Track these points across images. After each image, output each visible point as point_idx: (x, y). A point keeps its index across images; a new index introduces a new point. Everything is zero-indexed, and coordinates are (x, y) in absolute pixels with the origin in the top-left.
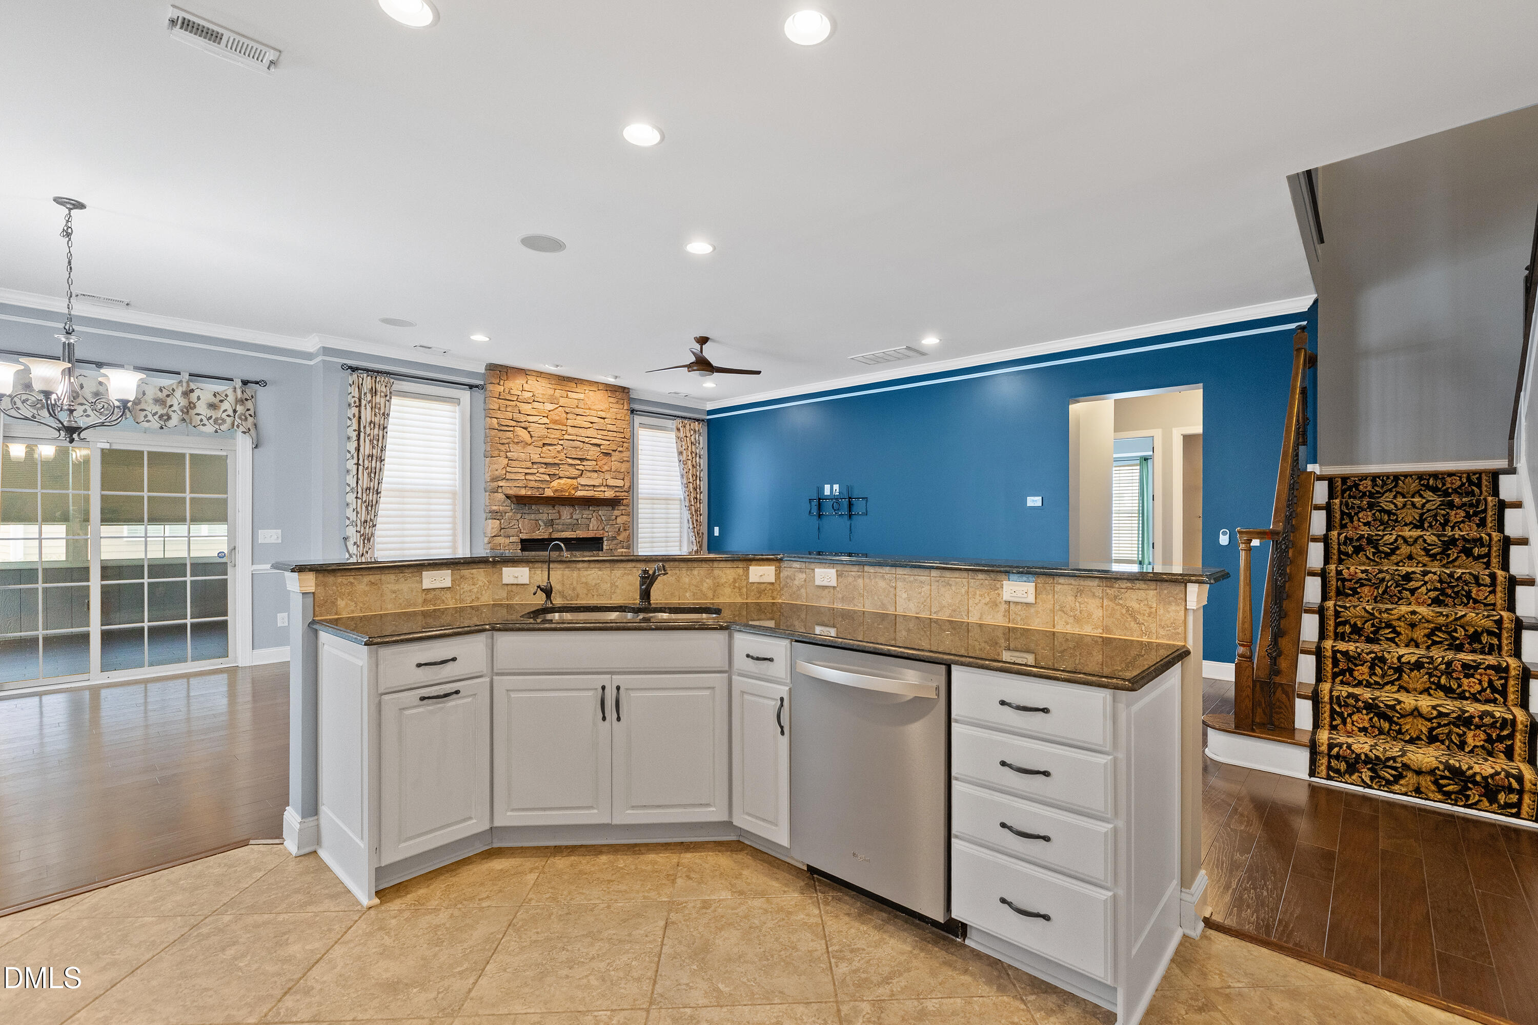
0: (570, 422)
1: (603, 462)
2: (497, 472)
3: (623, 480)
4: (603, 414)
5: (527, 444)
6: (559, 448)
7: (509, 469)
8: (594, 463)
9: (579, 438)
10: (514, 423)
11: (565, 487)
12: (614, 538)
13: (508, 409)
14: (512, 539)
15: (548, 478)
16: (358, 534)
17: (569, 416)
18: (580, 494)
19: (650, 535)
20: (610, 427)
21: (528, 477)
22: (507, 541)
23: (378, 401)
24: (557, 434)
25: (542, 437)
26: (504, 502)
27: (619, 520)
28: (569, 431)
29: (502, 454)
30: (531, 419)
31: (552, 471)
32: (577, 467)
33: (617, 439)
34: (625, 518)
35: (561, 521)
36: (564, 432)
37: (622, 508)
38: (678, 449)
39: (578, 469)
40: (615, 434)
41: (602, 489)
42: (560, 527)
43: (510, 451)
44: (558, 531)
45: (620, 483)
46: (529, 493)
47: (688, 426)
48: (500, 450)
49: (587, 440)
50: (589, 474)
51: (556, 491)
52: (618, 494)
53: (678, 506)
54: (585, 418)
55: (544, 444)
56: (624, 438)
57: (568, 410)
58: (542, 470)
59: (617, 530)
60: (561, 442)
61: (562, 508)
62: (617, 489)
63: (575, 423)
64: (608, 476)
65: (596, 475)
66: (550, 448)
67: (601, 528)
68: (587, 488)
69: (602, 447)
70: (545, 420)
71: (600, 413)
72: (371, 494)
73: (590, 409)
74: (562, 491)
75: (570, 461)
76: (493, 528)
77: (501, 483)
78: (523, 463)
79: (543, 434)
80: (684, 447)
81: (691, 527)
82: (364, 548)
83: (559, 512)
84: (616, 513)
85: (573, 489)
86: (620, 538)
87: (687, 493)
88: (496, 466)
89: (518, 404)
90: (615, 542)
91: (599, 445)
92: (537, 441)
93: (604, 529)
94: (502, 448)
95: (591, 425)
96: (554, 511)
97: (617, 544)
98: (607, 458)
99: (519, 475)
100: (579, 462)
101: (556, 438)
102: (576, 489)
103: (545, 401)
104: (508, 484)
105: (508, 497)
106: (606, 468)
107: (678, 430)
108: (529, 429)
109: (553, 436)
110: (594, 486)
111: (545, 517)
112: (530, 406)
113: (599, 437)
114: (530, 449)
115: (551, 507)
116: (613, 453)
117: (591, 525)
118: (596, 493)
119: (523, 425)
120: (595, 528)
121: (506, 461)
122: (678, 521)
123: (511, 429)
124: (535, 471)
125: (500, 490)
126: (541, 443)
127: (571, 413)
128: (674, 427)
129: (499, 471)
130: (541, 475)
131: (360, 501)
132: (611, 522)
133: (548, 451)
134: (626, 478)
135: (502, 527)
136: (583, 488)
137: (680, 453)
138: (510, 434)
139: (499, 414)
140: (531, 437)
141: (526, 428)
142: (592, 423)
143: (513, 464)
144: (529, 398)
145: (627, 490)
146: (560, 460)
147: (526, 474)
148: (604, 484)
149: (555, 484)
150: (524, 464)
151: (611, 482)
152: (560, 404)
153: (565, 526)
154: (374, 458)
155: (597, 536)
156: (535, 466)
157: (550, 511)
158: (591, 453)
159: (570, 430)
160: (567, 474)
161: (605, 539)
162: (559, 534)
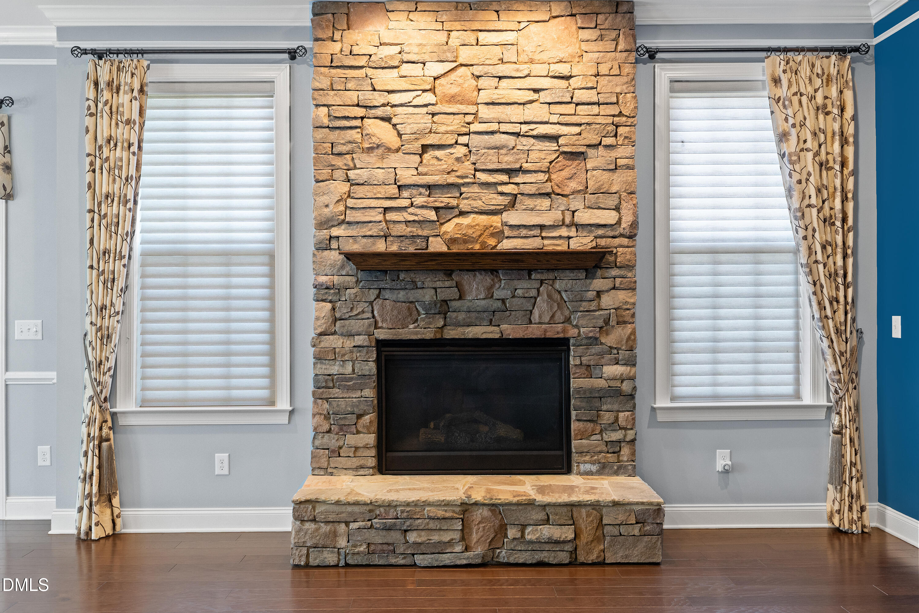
0: (484, 96)
1: (565, 173)
2: (326, 210)
3: (617, 209)
4: (564, 69)
5: (389, 150)
6: (461, 151)
7: (351, 202)
8: (542, 177)
9: (504, 128)
10: (360, 112)
11: (470, 231)
12: (594, 341)
13: (350, 86)
14: (360, 340)
15: (432, 215)
16: (94, 328)
17: (482, 83)
18: (507, 245)
19: (709, 334)
20: (581, 96)
21: (391, 216)
22: (349, 343)
23: (120, 101)
24: (455, 124)
25: (418, 134)
26: (342, 267)
27: (607, 301)
28: (480, 115)
29: (339, 174)
30: (395, 99)
31: (443, 200)
32: (500, 189)
33: (600, 120)
34: (622, 296)
35: (464, 304)
36: (470, 118)
37: (614, 272)
38: (775, 127)
39: (502, 194)
40: (595, 109)
41: (564, 232)
42: (461, 316)
43: (355, 168)
44: (458, 325)
45: (610, 217)
46: (394, 248)
47: (805, 71)
48: (333, 168)
49: (525, 128)
50: (530, 202)
51: (453, 241)
52: (603, 242)
53: (790, 267)
54: (519, 83)
55: (425, 148)
56: (620, 114)
57: (477, 70)
58: (419, 201)
59: (601, 323)
60: (463, 140)
61: (466, 279)
62: (600, 232)
63: (495, 96)
64: (576, 203)
65: (546, 202)
66: (439, 153)
67: (559, 317)
68: (524, 232)
69: (561, 141)
70: (429, 98)
71: (553, 67)
72: (111, 260)
73: (532, 61)
74: (465, 242)
75: (483, 177)
76: (317, 319)
77: (335, 232)
78: (379, 189)
79: (422, 126)
80: (791, 121)
81: (817, 316)
82: (101, 351)
83: (458, 286)
84: (598, 284)
85: (492, 235)
86: (609, 340)
87: (802, 233)
88: (325, 199)
89: (370, 72)
90: (596, 349)
91: (555, 138)
92: (409, 142)
93: (568, 320)
94: (339, 162)
95: (535, 96)
96: (447, 284)
97: (601, 355)
98: (573, 166)
99: (373, 213)
100: (504, 178)
101: (452, 132)
102: (499, 235)
103: (426, 57)
104: (350, 232)
105: (349, 256)
106: (573, 185)
107: (776, 81)
108: (394, 121)
109: (443, 129)
110: (542, 227)
111: (428, 296)
112: (394, 73)
113: (554, 119)
114: (394, 160)
115: (441, 276)
116: (591, 152)
117: (536, 312)
118: (546, 242)
119: (379, 112)
120: (546, 319)
121: (345, 187)
122: (790, 301)
123: (357, 123)
124: (405, 203)
125: (334, 245)
126: (417, 146)
127: (486, 75)
128: (767, 78)
129: (331, 207)
130: (419, 211)
131: (95, 272)
132: (585, 305)
133: (435, 162)
134: (624, 205)
135: (338, 315)
136: (515, 233)
137: (783, 137)
138: (355, 135)
139: (331, 98)
140: (400, 135)
141: (387, 119)
142: (536, 91)
143: (360, 191)
144: (392, 57)
145: (627, 232)
146: (458, 177)
147: (386, 210)
148: (568, 221)
149: (449, 227)
150: (383, 191)
151: (584, 217)
152: (461, 60)
153: (473, 315)
154: (116, 199)
155: (549, 335)
156: (405, 194)
157: (439, 284)
158: (533, 156)
159: (485, 112)
160: (478, 204)
161: (572, 341)
162: (460, 329)
